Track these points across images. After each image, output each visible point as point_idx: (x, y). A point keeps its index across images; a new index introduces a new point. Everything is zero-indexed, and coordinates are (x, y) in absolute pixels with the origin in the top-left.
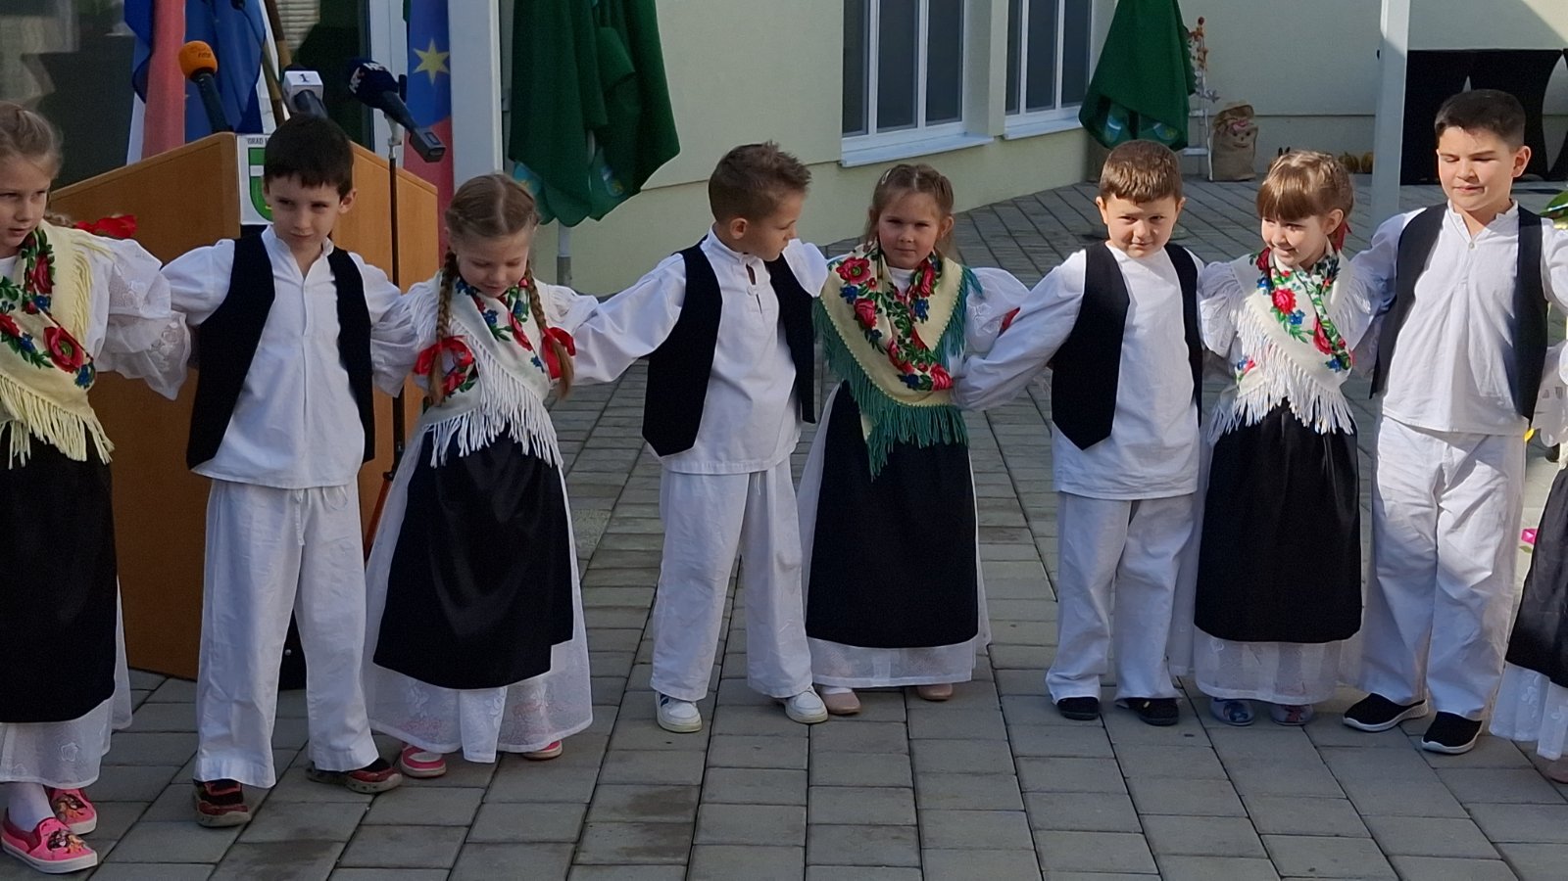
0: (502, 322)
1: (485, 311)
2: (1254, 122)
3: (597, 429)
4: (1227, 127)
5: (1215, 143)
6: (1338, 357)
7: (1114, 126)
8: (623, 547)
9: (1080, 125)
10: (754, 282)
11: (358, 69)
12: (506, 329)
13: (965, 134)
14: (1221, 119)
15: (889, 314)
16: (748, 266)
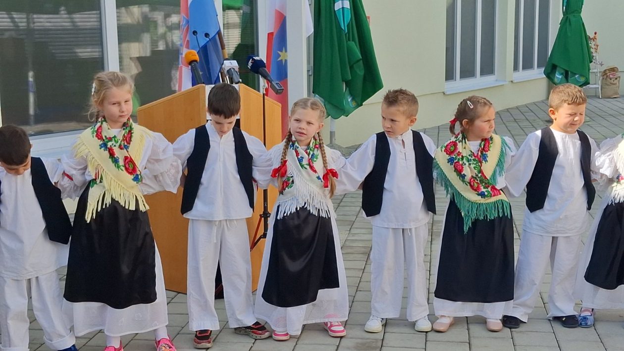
0: (305, 162)
1: (299, 157)
2: (618, 74)
3: (344, 198)
4: (607, 76)
5: (602, 83)
7: (558, 76)
8: (354, 245)
9: (545, 76)
10: (404, 148)
11: (251, 59)
12: (307, 165)
13: (496, 80)
14: (604, 73)
15: (470, 164)
16: (402, 140)
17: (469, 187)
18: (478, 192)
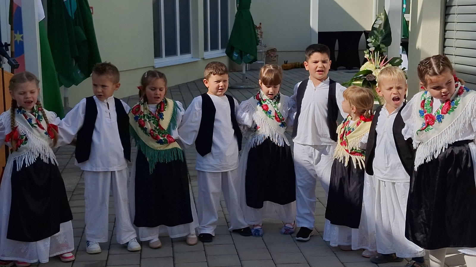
0: (34, 122)
1: (28, 119)
2: (277, 53)
4: (269, 55)
5: (266, 59)
6: (282, 123)
7: (236, 55)
9: (226, 55)
10: (109, 109)
12: (35, 124)
13: (192, 58)
14: (267, 53)
15: (150, 121)
16: (107, 103)
17: (150, 137)
18: (158, 140)
